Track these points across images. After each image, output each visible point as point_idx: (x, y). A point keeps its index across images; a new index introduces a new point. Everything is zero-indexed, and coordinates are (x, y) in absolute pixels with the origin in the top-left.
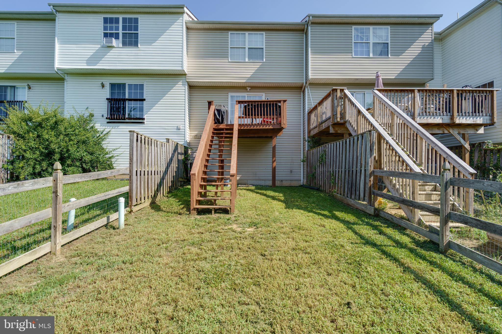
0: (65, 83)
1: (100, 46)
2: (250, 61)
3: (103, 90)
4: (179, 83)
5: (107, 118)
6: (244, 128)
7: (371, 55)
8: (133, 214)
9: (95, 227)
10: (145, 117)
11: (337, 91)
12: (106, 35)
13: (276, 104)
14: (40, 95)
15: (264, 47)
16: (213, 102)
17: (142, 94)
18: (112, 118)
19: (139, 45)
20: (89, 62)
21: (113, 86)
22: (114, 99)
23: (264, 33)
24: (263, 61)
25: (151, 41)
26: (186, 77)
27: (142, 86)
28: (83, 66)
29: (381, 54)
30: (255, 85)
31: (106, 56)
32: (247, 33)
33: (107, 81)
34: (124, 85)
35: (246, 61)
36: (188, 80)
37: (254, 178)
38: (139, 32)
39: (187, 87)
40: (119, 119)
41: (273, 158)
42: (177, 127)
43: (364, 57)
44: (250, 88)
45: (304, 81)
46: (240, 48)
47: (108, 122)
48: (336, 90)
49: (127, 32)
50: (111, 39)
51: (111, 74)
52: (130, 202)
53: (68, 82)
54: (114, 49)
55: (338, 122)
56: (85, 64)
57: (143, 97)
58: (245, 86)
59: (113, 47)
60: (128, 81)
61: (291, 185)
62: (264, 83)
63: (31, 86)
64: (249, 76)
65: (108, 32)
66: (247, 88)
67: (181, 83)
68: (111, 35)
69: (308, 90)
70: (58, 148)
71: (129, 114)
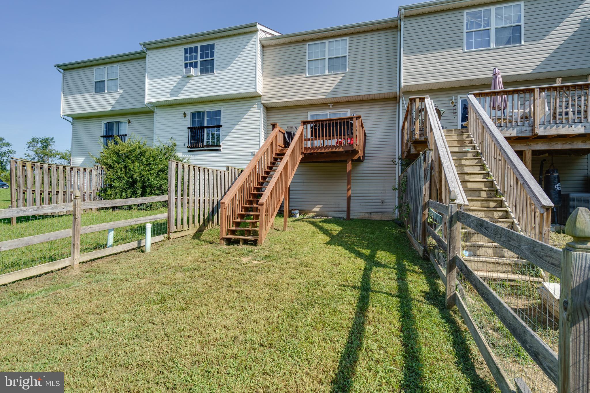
0: (155, 115)
1: (181, 77)
2: (331, 73)
3: (185, 119)
4: (255, 106)
5: (188, 147)
6: (310, 151)
7: (493, 45)
8: (171, 240)
9: (123, 249)
10: (221, 144)
11: (415, 101)
12: (186, 65)
13: (348, 122)
14: (137, 128)
15: (347, 55)
16: (276, 124)
17: (219, 120)
18: (192, 146)
19: (215, 72)
20: (172, 94)
21: (193, 114)
22: (194, 127)
23: (347, 38)
24: (346, 71)
25: (225, 66)
26: (261, 99)
27: (219, 112)
28: (167, 98)
29: (508, 42)
30: (338, 100)
31: (186, 86)
32: (327, 41)
33: (189, 110)
34: (203, 112)
35: (326, 74)
36: (262, 102)
37: (337, 209)
38: (215, 58)
39: (262, 109)
40: (198, 147)
41: (348, 185)
42: (252, 152)
43: (482, 49)
44: (332, 104)
45: (398, 90)
46: (319, 59)
47: (189, 151)
48: (415, 99)
49: (205, 59)
50: (190, 69)
51: (192, 103)
52: (168, 229)
53: (157, 115)
54: (193, 78)
55: (416, 139)
56: (169, 96)
57: (220, 123)
58: (327, 102)
59: (192, 76)
60: (207, 108)
61: (382, 219)
62: (345, 97)
63: (131, 120)
64: (329, 91)
65: (189, 62)
66: (329, 104)
67: (256, 106)
68: (191, 65)
69: (403, 101)
70: (140, 178)
71: (207, 142)
